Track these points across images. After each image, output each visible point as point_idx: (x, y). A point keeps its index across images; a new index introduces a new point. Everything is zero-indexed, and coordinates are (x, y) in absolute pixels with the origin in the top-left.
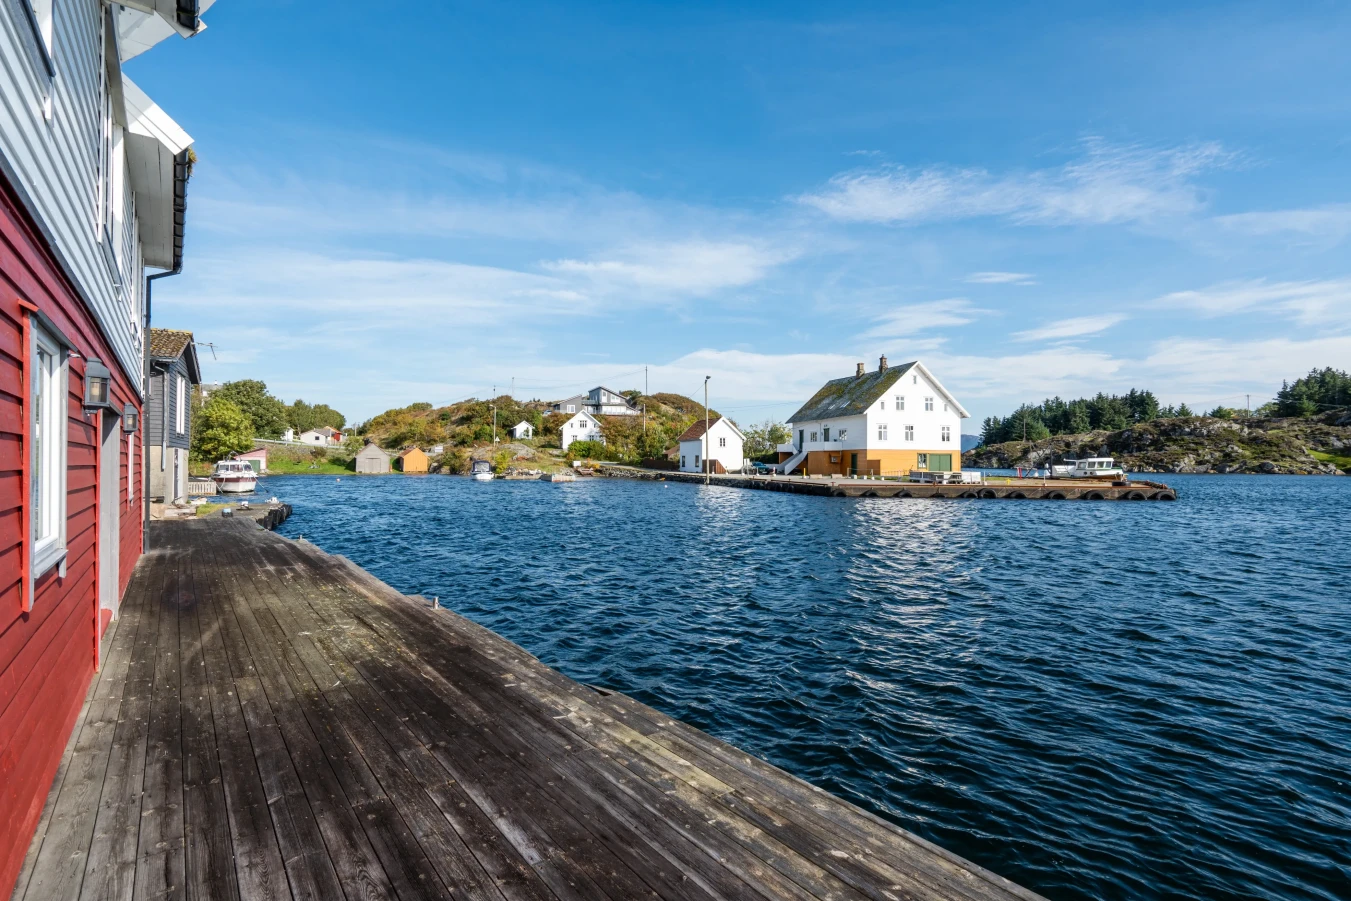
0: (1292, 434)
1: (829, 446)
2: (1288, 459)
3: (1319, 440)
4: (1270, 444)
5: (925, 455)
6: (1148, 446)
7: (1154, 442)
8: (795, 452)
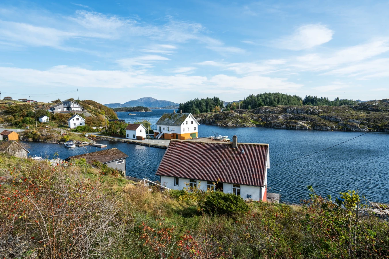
0: (248, 115)
1: (171, 133)
2: (247, 123)
3: (252, 117)
4: (244, 119)
5: (191, 134)
6: (223, 118)
7: (224, 118)
8: (159, 133)
